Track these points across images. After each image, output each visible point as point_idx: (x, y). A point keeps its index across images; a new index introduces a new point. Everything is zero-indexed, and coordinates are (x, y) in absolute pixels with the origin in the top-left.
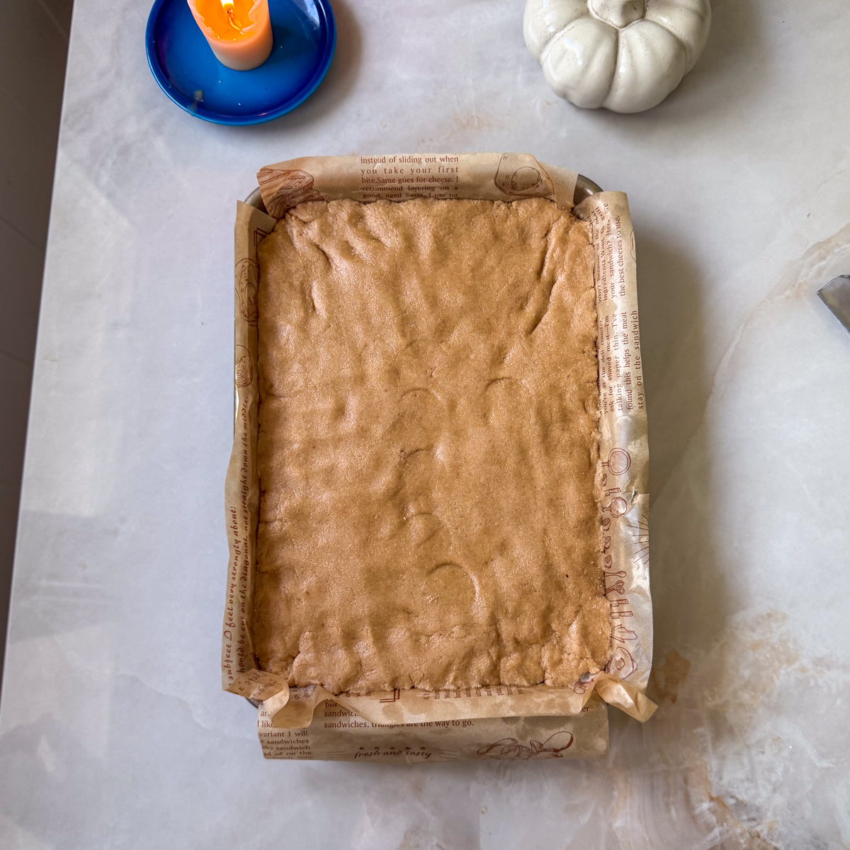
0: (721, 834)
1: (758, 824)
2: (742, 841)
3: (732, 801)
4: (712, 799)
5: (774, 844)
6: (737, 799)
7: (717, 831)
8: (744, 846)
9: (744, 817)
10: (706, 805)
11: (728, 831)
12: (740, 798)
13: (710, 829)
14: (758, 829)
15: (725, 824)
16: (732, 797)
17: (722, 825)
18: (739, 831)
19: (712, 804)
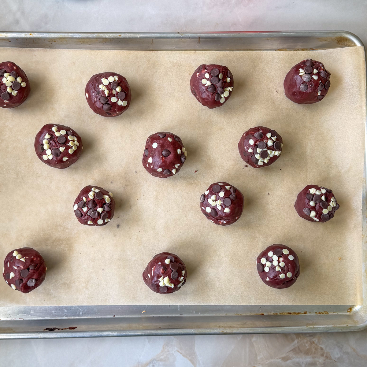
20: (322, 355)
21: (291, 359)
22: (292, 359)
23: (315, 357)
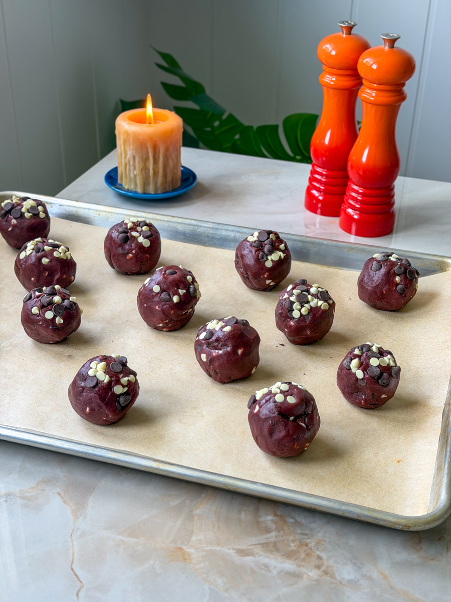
0: (276, 536)
1: (309, 538)
3: (292, 521)
4: (276, 515)
5: (318, 553)
6: (296, 521)
7: (273, 534)
8: (293, 548)
9: (299, 532)
10: (270, 518)
11: (282, 536)
12: (299, 521)
13: (268, 532)
14: (308, 541)
15: (281, 532)
16: (293, 518)
17: (279, 532)
18: (291, 538)
19: (275, 518)
20: (318, 567)
21: (254, 556)
22: (256, 556)
23: (303, 566)
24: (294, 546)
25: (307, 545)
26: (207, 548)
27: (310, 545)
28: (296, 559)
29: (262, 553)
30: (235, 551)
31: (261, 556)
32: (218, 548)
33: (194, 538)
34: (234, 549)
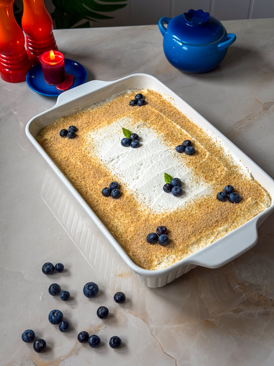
0: (246, 296)
1: (261, 291)
2: (256, 298)
3: (248, 284)
4: (239, 284)
5: (269, 298)
6: (250, 283)
7: (244, 295)
8: (257, 299)
9: (254, 289)
10: (237, 286)
11: (249, 295)
12: (251, 283)
13: (241, 295)
14: (261, 293)
15: (247, 292)
16: (247, 282)
17: (246, 293)
18: (253, 294)
19: (240, 286)
24: (257, 298)
25: (262, 295)
26: (219, 316)
27: (263, 295)
28: (262, 305)
29: (245, 308)
30: (232, 312)
31: (245, 310)
32: (224, 313)
33: (210, 312)
34: (232, 311)
